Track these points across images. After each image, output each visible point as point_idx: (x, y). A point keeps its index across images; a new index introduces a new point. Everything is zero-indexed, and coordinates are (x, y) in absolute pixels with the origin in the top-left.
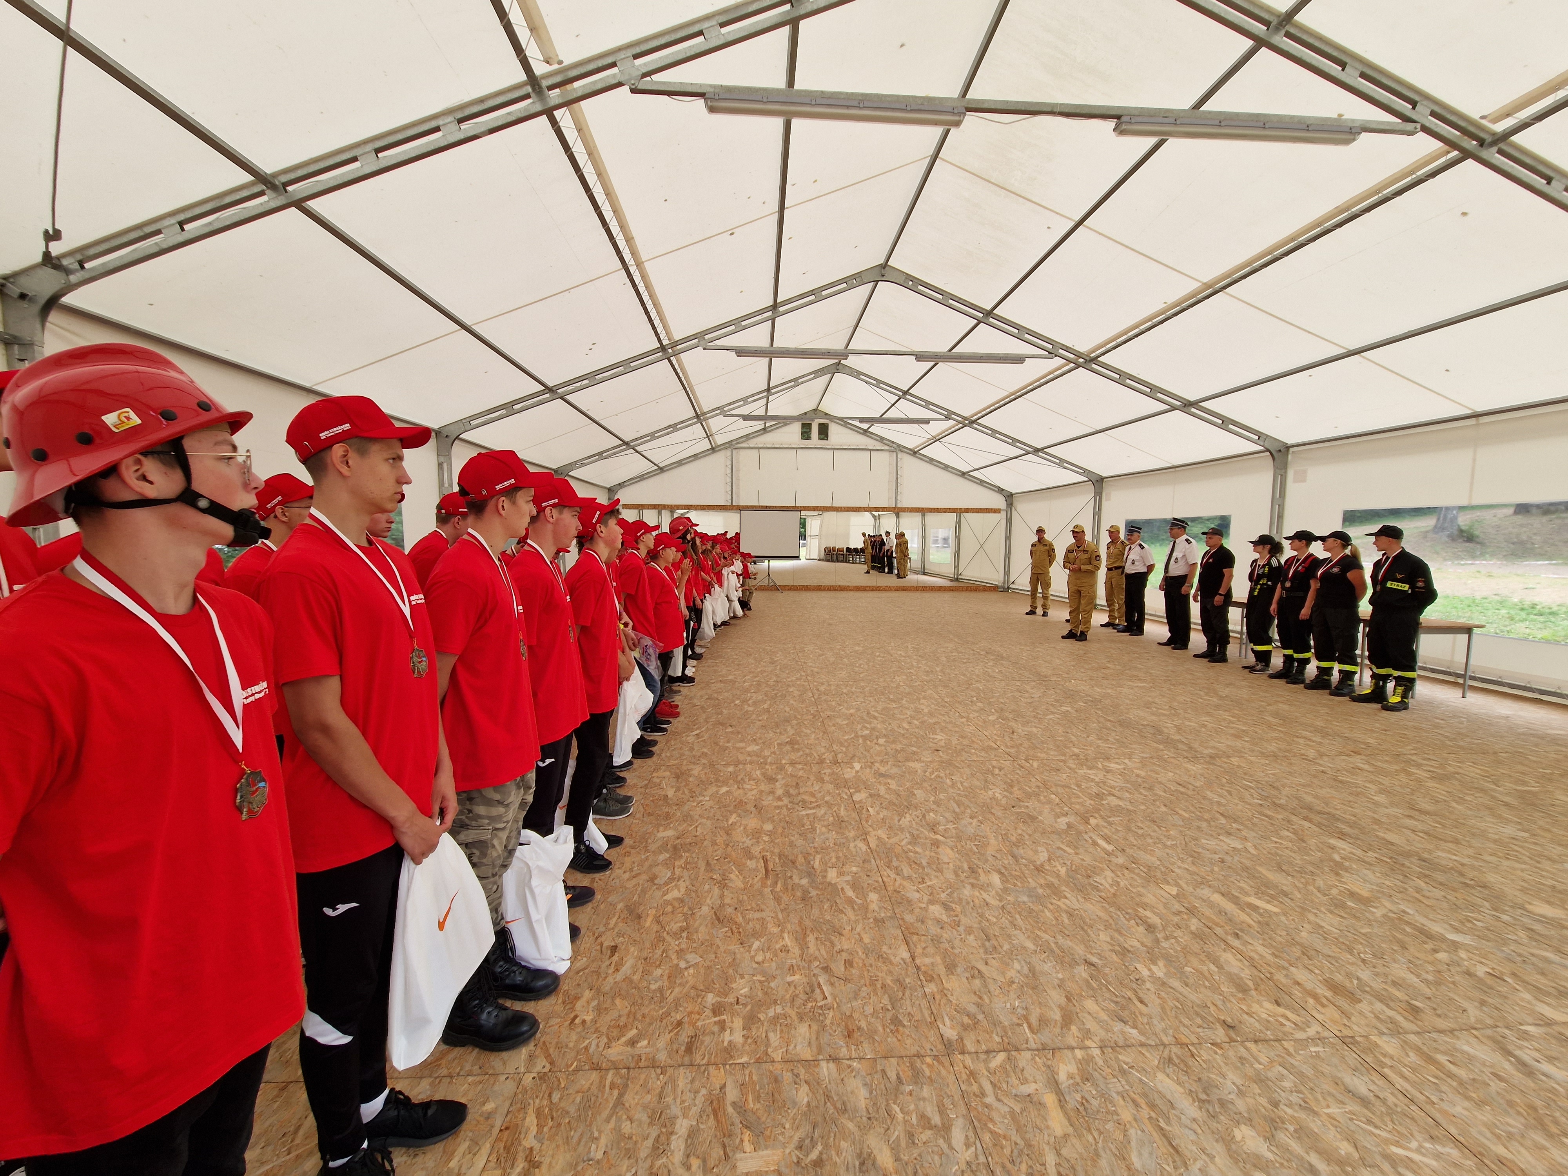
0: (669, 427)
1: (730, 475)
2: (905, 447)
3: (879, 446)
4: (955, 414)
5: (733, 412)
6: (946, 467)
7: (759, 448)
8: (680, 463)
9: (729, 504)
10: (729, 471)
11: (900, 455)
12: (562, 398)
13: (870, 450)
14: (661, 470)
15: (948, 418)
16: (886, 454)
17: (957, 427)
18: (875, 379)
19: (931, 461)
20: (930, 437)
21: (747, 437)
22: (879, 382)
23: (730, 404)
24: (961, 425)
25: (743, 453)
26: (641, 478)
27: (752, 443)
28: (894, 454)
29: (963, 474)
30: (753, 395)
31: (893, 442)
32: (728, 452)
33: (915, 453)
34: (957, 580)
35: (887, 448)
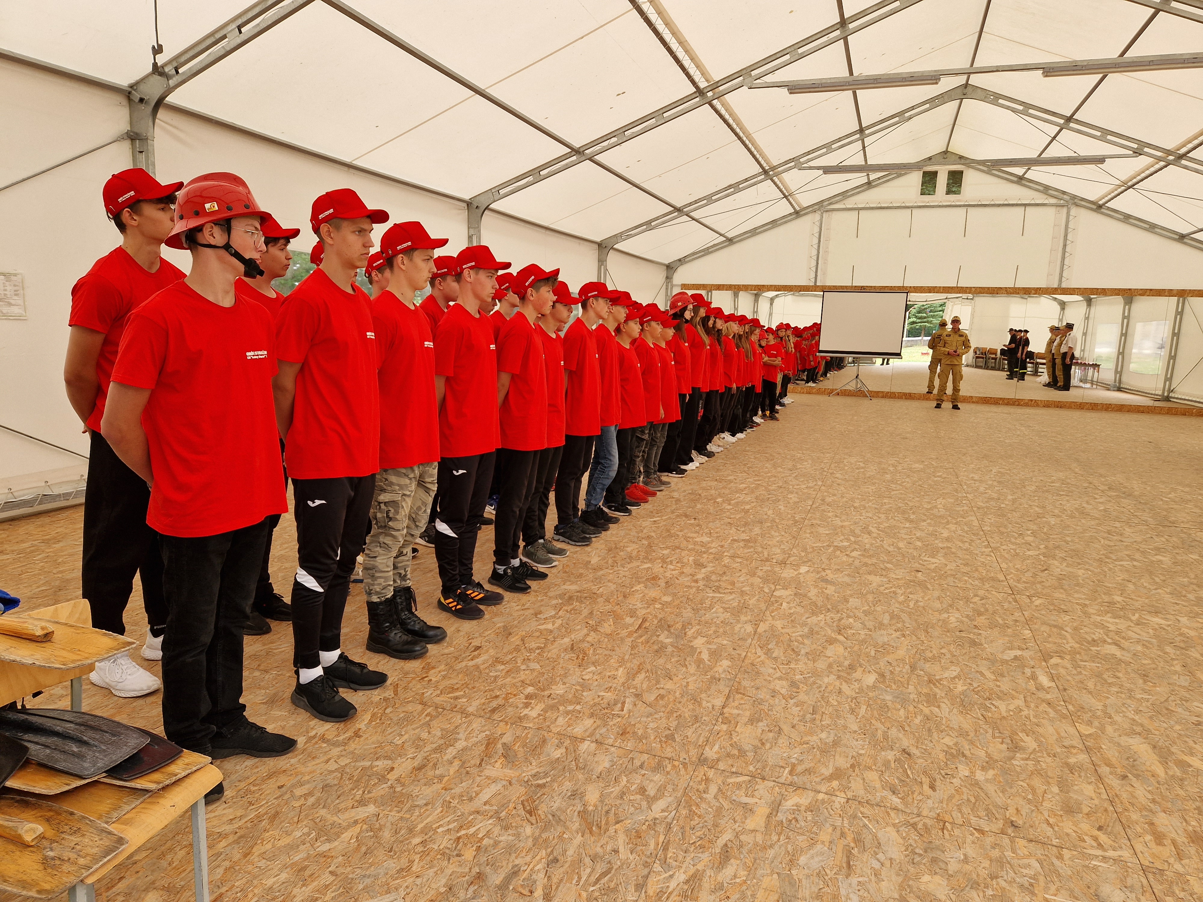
0: (730, 187)
1: (816, 246)
2: (1083, 199)
3: (1040, 198)
4: (1149, 146)
5: (812, 164)
6: (1152, 228)
7: (859, 209)
8: (754, 232)
9: (812, 284)
10: (816, 241)
11: (1074, 211)
12: (591, 159)
13: (1025, 205)
14: (730, 241)
15: (1137, 153)
16: (1052, 211)
17: (1157, 166)
18: (1022, 103)
19: (1127, 218)
20: (1118, 183)
21: (845, 195)
22: (1027, 106)
23: (808, 153)
24: (1162, 164)
25: (836, 216)
26: (706, 252)
27: (850, 203)
28: (1065, 210)
29: (1182, 238)
30: (840, 139)
31: (1064, 193)
32: (817, 216)
33: (1100, 207)
34: (1167, 399)
35: (1053, 201)
